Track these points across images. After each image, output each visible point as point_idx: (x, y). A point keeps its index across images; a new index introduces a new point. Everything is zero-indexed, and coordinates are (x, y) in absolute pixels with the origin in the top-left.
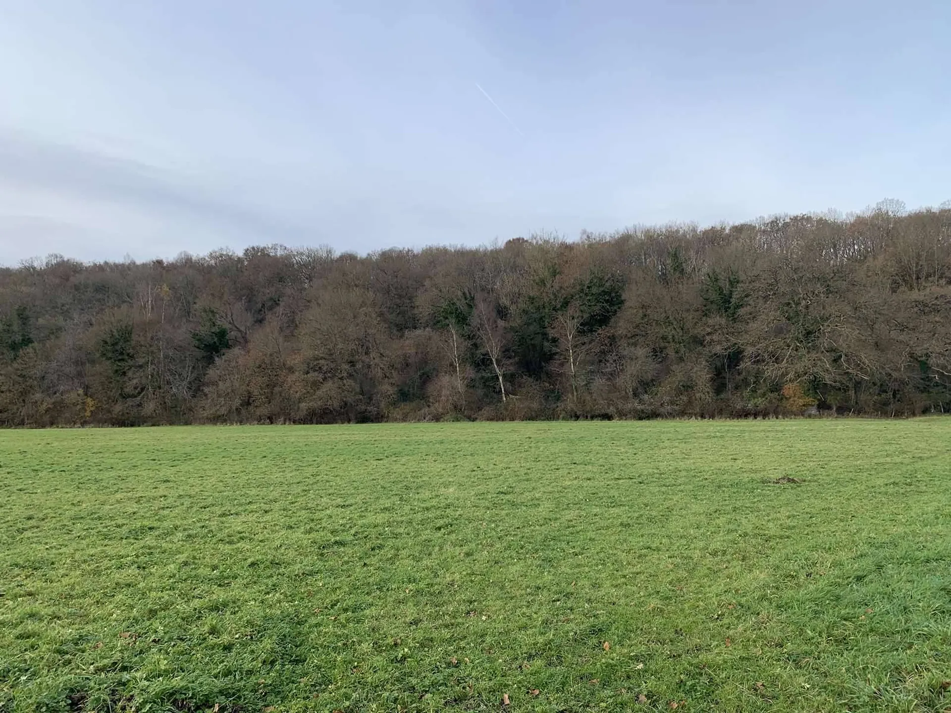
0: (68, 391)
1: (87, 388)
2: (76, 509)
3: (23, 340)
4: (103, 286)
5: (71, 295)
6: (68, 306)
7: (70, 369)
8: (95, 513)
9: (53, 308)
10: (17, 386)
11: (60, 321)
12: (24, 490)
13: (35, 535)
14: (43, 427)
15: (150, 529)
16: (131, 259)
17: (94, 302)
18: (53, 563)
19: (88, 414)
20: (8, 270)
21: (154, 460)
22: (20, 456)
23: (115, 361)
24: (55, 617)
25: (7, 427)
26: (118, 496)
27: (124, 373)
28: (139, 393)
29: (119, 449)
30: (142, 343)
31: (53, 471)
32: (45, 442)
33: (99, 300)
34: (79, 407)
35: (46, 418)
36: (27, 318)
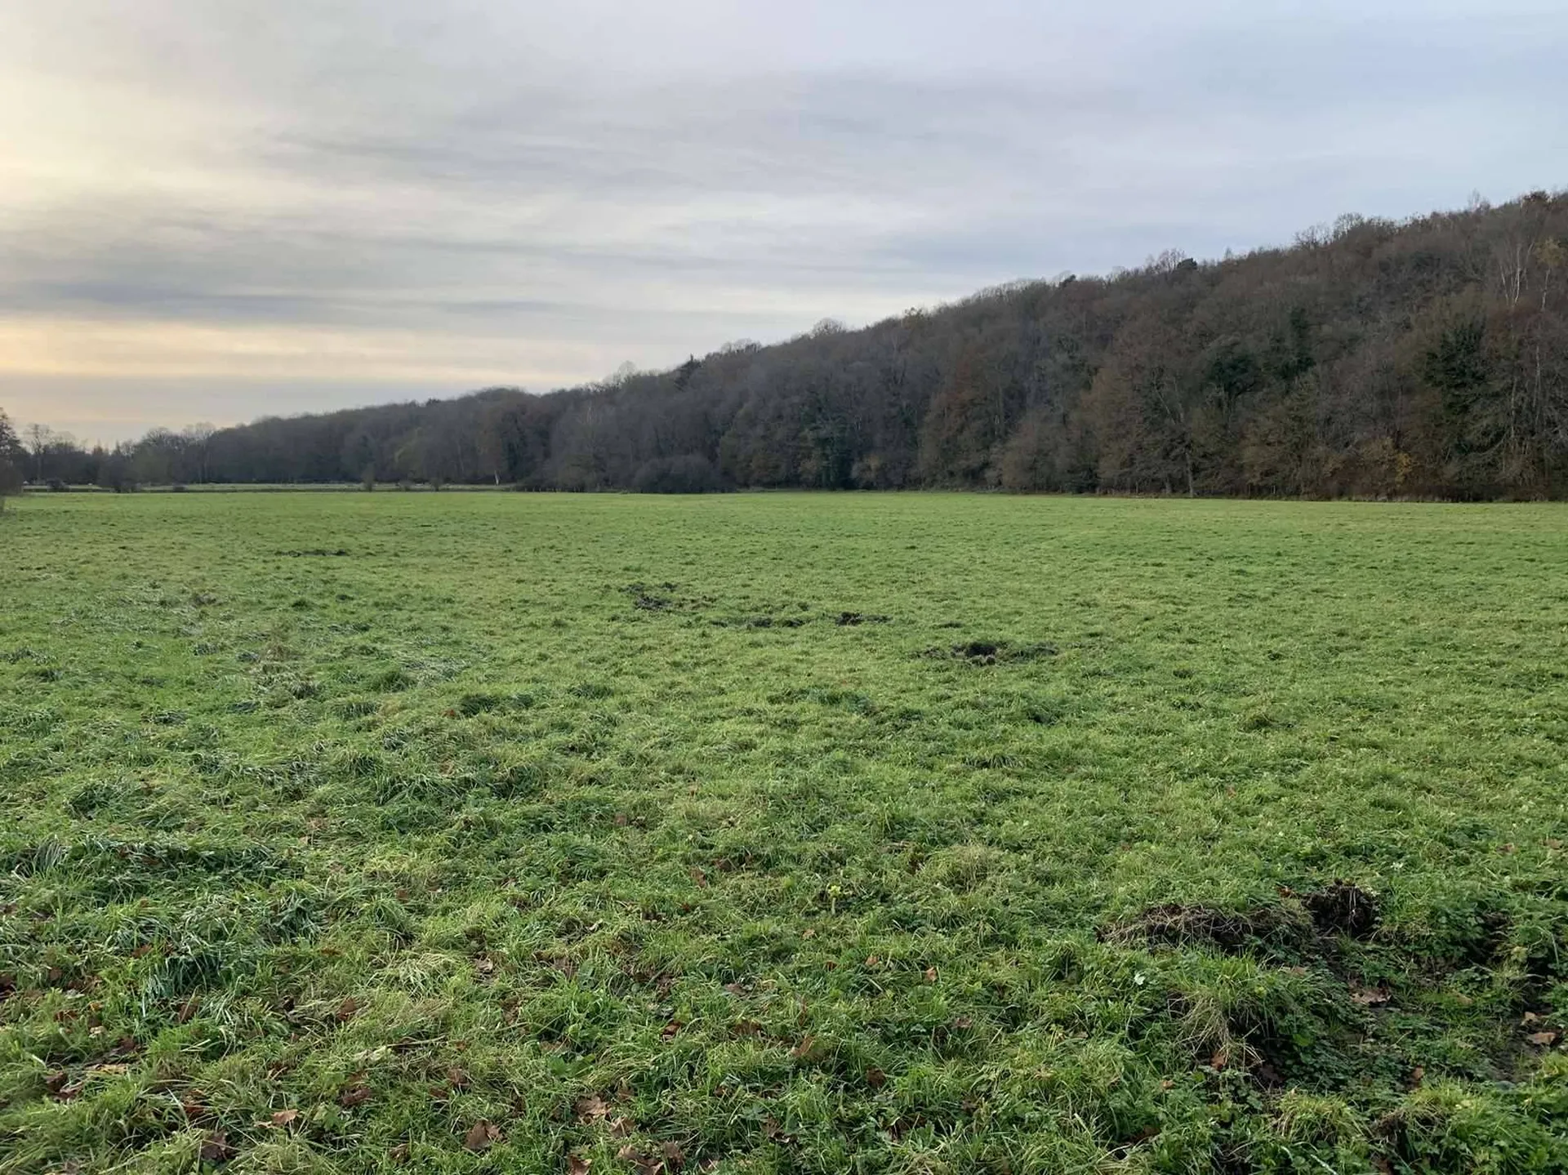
0: (1367, 442)
1: (1398, 435)
2: (1411, 628)
3: (1300, 362)
4: (1431, 258)
5: (1375, 281)
6: (1368, 300)
7: (1371, 406)
8: (1447, 639)
9: (1345, 305)
10: (1291, 435)
11: (1354, 325)
12: (1322, 591)
13: (1356, 659)
14: (1329, 499)
15: (1556, 676)
16: (1481, 200)
17: (1414, 287)
18: (1396, 706)
19: (1399, 479)
20: (1276, 252)
21: (1532, 560)
22: (1301, 541)
23: (1449, 387)
24: (1424, 788)
25: (1275, 498)
26: (1478, 615)
27: (1465, 409)
28: (1492, 443)
29: (1460, 539)
30: (1502, 353)
31: (1358, 567)
32: (1335, 521)
33: (1421, 284)
34: (1385, 467)
35: (1334, 485)
36: (1306, 327)
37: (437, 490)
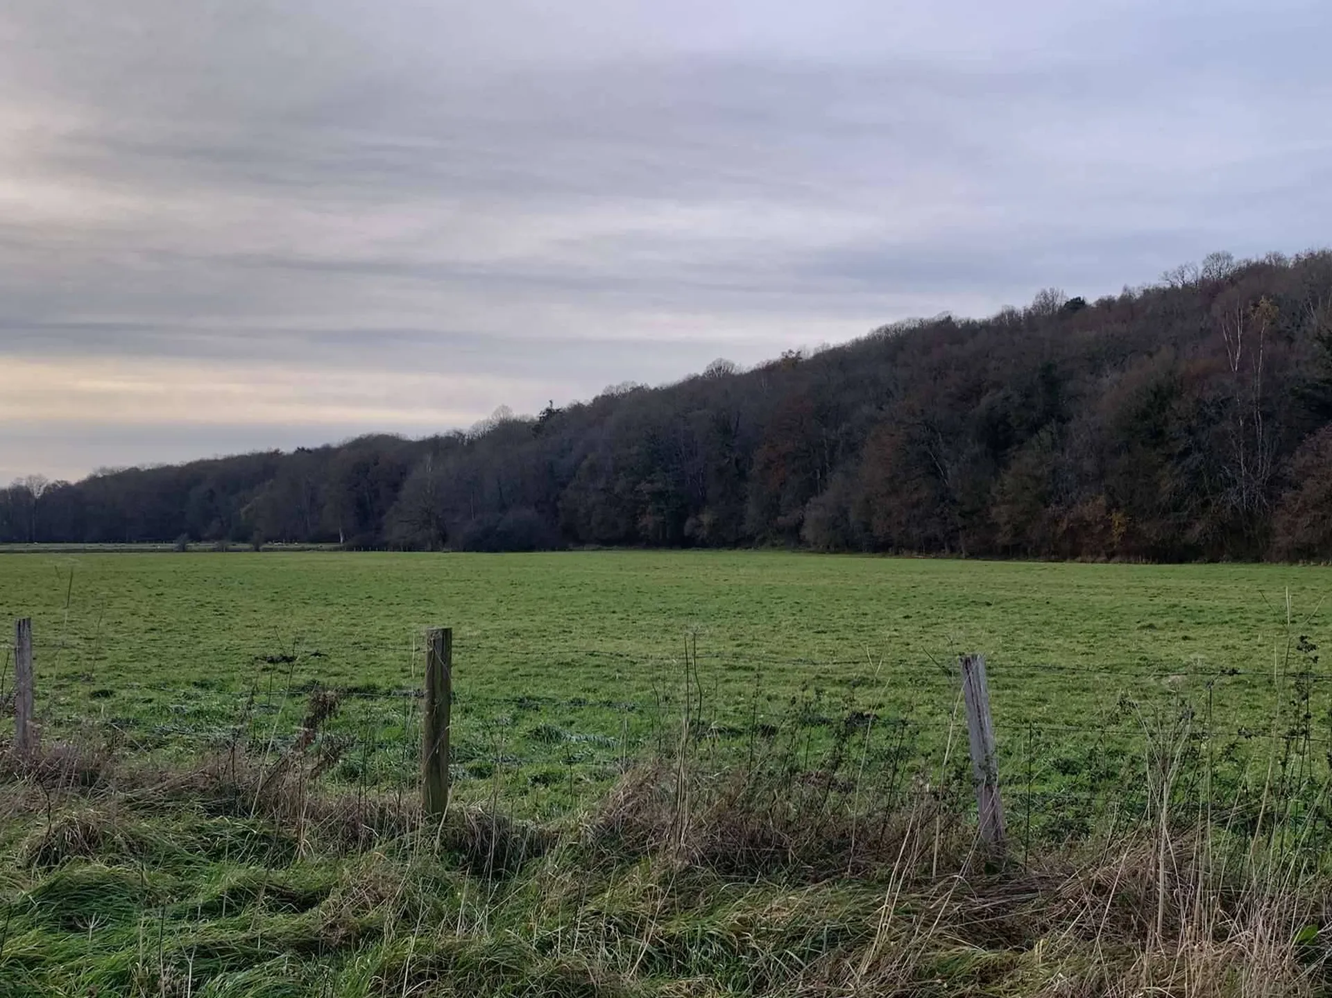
1: (1112, 495)
37: (257, 550)
